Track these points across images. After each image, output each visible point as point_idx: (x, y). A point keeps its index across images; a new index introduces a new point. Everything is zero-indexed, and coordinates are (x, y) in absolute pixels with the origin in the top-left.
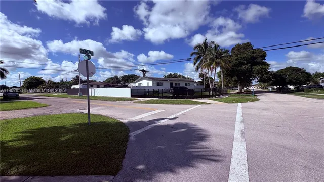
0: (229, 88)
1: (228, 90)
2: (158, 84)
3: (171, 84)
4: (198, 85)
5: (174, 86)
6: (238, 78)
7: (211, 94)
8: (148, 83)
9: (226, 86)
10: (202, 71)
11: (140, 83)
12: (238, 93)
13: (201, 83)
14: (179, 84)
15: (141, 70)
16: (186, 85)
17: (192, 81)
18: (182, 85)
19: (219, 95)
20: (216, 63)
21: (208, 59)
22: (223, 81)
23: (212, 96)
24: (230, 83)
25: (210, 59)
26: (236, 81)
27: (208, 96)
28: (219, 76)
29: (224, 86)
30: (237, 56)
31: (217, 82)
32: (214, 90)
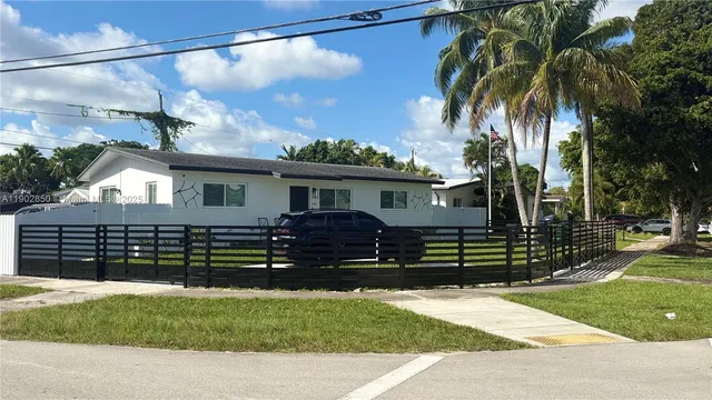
0: (623, 221)
1: (619, 234)
2: (213, 196)
3: (299, 197)
4: (456, 203)
5: (314, 203)
6: (669, 168)
7: (519, 259)
8: (152, 189)
9: (603, 213)
10: (475, 124)
11: (107, 182)
12: (669, 250)
13: (476, 192)
14: (346, 195)
15: (148, 116)
16: (387, 200)
17: (428, 181)
18: (365, 200)
19: (569, 262)
20: (551, 70)
21: (508, 50)
22: (593, 185)
23: (526, 274)
24: (624, 198)
25: (522, 47)
26: (658, 184)
27: (503, 275)
28: (573, 161)
29: (594, 211)
30: (666, 47)
31: (560, 191)
32: (545, 232)
